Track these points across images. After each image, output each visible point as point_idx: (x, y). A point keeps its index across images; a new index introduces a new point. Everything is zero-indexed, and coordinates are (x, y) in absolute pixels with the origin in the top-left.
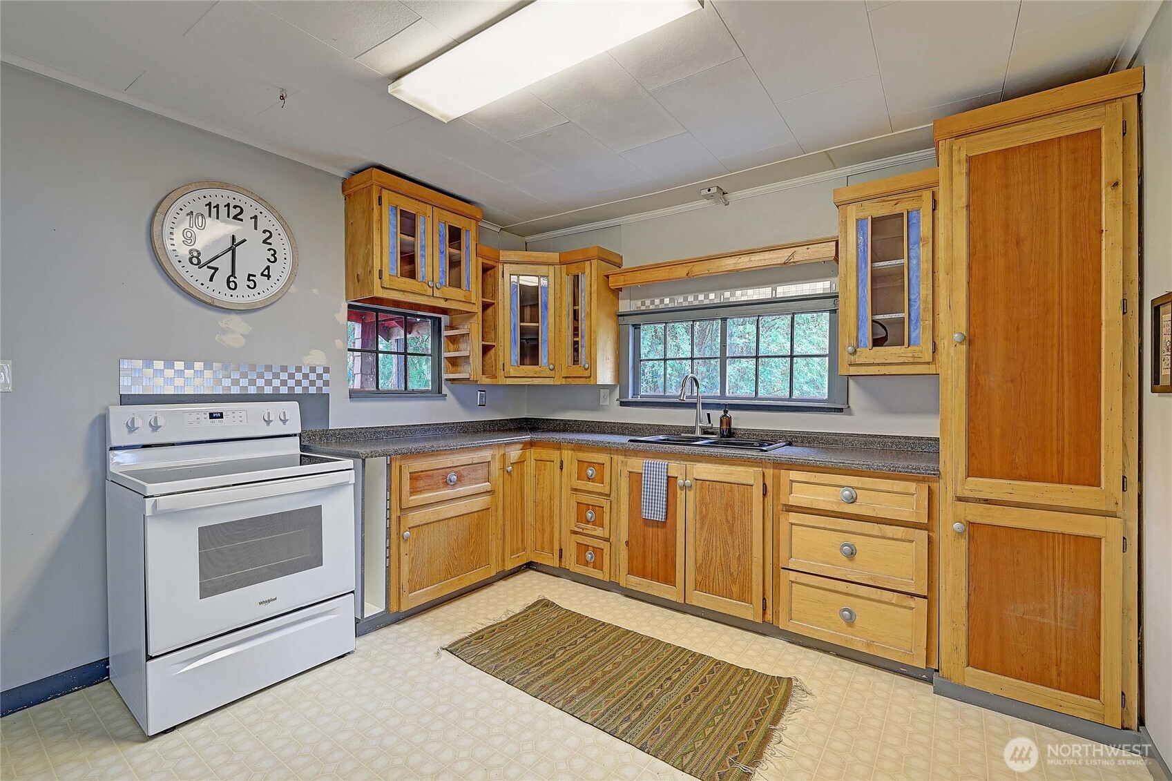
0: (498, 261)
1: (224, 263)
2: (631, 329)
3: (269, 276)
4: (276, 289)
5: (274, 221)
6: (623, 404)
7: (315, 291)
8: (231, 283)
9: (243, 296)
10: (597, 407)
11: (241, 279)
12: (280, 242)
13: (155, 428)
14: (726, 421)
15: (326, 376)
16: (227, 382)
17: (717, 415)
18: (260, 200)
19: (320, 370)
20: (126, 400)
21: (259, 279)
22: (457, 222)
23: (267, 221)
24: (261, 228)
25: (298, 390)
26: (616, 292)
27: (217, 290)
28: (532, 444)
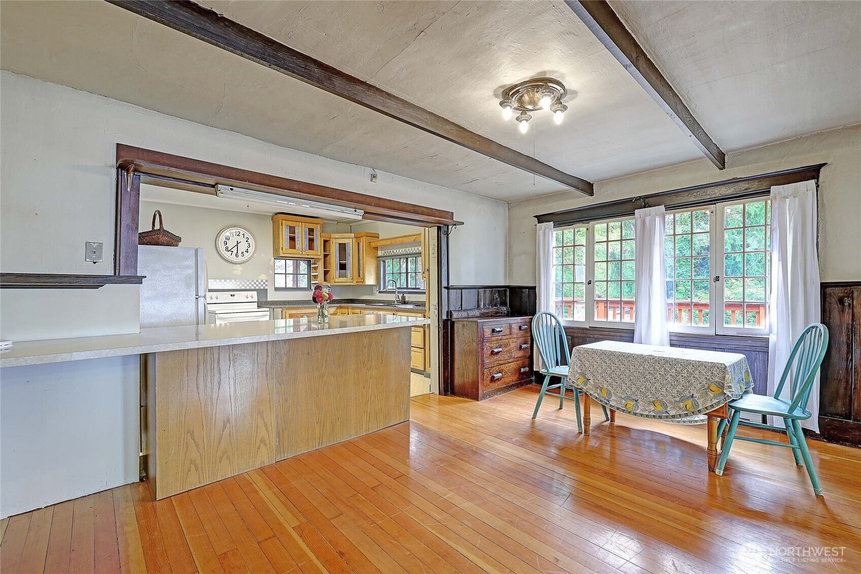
0: (331, 238)
1: (235, 250)
2: (382, 263)
3: (248, 252)
4: (250, 256)
5: (249, 234)
6: (380, 292)
7: (263, 255)
8: (237, 255)
9: (240, 259)
10: (372, 294)
11: (240, 254)
12: (251, 241)
13: (217, 298)
14: (403, 298)
15: (266, 283)
16: (236, 285)
17: (400, 295)
18: (245, 229)
19: (264, 281)
20: (210, 291)
21: (245, 253)
22: (311, 226)
23: (247, 235)
24: (245, 237)
25: (257, 288)
26: (376, 248)
27: (233, 258)
28: (341, 307)
